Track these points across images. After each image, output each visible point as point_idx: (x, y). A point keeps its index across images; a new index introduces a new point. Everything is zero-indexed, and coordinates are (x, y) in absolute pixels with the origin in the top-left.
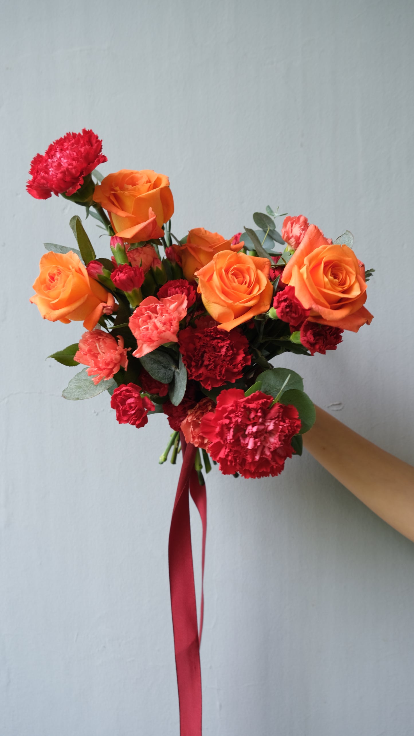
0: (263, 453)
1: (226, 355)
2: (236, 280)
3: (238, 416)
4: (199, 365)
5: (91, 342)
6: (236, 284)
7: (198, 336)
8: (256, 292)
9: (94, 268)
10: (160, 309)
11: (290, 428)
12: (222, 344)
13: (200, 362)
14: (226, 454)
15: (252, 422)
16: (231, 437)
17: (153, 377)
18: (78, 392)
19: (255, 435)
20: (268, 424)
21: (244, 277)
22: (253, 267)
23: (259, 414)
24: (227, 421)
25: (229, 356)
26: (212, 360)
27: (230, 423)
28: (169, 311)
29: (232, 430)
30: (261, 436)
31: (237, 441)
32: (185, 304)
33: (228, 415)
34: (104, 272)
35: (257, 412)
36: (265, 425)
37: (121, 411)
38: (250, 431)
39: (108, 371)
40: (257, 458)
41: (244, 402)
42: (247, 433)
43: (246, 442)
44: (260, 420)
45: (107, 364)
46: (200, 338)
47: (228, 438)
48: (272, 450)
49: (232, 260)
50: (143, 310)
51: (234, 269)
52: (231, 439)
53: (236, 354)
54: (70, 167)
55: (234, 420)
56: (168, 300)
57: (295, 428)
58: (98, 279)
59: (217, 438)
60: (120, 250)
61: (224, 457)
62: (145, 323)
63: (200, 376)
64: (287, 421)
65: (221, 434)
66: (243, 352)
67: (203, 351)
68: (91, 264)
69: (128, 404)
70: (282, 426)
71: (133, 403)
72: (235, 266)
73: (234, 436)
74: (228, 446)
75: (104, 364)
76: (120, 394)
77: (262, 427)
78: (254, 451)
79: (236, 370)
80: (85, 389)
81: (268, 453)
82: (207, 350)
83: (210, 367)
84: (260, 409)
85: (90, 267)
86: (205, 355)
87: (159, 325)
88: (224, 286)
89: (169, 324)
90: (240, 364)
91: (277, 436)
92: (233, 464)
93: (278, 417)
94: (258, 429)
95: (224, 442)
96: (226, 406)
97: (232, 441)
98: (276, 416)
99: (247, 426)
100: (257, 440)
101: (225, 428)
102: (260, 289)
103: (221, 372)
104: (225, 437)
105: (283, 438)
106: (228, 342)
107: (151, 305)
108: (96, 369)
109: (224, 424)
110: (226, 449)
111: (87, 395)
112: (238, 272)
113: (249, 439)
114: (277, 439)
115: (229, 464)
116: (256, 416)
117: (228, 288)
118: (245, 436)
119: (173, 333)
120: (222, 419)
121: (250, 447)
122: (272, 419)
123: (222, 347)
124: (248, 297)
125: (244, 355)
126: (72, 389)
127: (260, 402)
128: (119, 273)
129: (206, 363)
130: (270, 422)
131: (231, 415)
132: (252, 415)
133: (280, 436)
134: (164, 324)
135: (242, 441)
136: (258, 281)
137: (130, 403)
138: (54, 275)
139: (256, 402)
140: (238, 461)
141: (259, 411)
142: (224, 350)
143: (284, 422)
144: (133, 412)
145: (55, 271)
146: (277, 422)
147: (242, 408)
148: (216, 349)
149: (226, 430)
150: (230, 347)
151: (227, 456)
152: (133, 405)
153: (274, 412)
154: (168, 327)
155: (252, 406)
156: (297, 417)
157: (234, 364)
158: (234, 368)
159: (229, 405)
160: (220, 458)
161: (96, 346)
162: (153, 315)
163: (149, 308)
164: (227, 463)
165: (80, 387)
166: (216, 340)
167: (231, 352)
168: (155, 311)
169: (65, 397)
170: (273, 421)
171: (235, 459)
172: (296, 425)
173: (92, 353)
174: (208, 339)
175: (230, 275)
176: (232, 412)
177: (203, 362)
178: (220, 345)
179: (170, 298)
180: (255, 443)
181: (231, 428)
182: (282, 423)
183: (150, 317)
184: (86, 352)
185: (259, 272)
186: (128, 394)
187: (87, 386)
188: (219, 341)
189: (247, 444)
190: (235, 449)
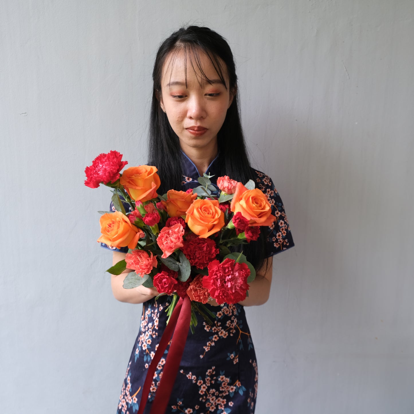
0: (236, 289)
1: (207, 251)
2: (206, 213)
3: (221, 273)
4: (194, 258)
5: (135, 257)
6: (207, 215)
7: (191, 244)
8: (217, 217)
9: (132, 218)
10: (171, 232)
11: (246, 273)
12: (204, 246)
13: (195, 256)
14: (218, 293)
15: (228, 274)
16: (220, 283)
17: (170, 269)
18: (131, 285)
19: (230, 280)
20: (235, 273)
21: (209, 211)
22: (212, 205)
23: (230, 269)
24: (216, 276)
25: (208, 251)
26: (201, 254)
27: (217, 277)
28: (176, 233)
29: (219, 280)
30: (233, 280)
31: (222, 286)
32: (182, 228)
33: (215, 273)
34: (137, 220)
35: (229, 268)
36: (234, 275)
37: (160, 287)
38: (228, 278)
39: (147, 269)
40: (234, 291)
41: (222, 265)
42: (226, 280)
43: (227, 285)
44: (231, 272)
45: (147, 266)
46: (192, 245)
47: (218, 284)
48: (239, 286)
49: (202, 203)
50: (163, 234)
51: (204, 207)
52: (219, 285)
53: (211, 250)
54: (111, 169)
55: (219, 275)
56: (173, 227)
57: (248, 273)
58: (134, 223)
59: (212, 286)
60: (142, 207)
61: (218, 295)
62: (165, 240)
63: (196, 263)
64: (243, 270)
65: (214, 283)
66: (214, 248)
67: (195, 250)
68: (130, 216)
69: (164, 282)
70: (242, 273)
71: (166, 281)
72: (204, 206)
73: (221, 282)
74: (219, 288)
75: (145, 265)
76: (158, 278)
77: (233, 276)
78: (231, 288)
79: (213, 257)
80: (134, 282)
81: (238, 288)
82: (197, 250)
83: (200, 258)
84: (230, 266)
85: (130, 218)
86: (196, 252)
87: (173, 240)
88: (201, 216)
89: (178, 238)
90: (214, 254)
91: (240, 279)
92: (223, 297)
93: (239, 269)
94: (231, 277)
95: (216, 287)
96: (214, 269)
97: (220, 285)
98: (238, 269)
99: (225, 277)
100: (231, 282)
101: (215, 280)
102: (218, 215)
103: (206, 259)
104: (216, 285)
105: (243, 279)
106: (206, 244)
107: (167, 231)
108: (141, 270)
109: (214, 278)
110: (217, 291)
111: (137, 285)
112: (206, 209)
113: (228, 283)
114: (241, 280)
115: (221, 297)
116: (229, 270)
117: (204, 217)
118: (225, 282)
119: (181, 243)
120: (212, 276)
121: (229, 286)
122: (236, 271)
123: (204, 247)
124: (213, 220)
125: (215, 249)
126: (127, 284)
127: (229, 263)
128: (147, 217)
129: (198, 256)
130: (236, 272)
131: (217, 273)
132: (227, 270)
133: (242, 279)
134: (176, 239)
135: (225, 285)
136: (216, 212)
137: (165, 281)
138: (111, 224)
139: (228, 264)
140: (225, 295)
141: (230, 267)
142: (205, 248)
143: (242, 271)
144: (167, 286)
145: (111, 223)
146: (239, 272)
147: (221, 268)
148: (201, 249)
149: (216, 281)
150: (208, 246)
151: (219, 294)
152: (166, 282)
153: (236, 267)
154: (178, 240)
155: (226, 266)
156: (247, 268)
157: (211, 254)
158: (212, 256)
159: (215, 268)
160: (216, 296)
161: (137, 258)
162: (168, 236)
163: (165, 233)
164: (220, 298)
165: (131, 282)
166: (200, 244)
167: (209, 248)
168: (168, 234)
169: (125, 288)
170: (237, 271)
171: (223, 294)
172: (248, 271)
173: (136, 262)
174: (196, 244)
175: (203, 211)
176: (217, 271)
177: (196, 256)
178: (202, 246)
179: (173, 226)
180: (231, 284)
181: (218, 279)
182: (241, 272)
183: (167, 237)
184: (133, 263)
185: (216, 207)
186: (163, 277)
187: (135, 281)
188: (202, 244)
189: (228, 286)
190: (222, 289)
